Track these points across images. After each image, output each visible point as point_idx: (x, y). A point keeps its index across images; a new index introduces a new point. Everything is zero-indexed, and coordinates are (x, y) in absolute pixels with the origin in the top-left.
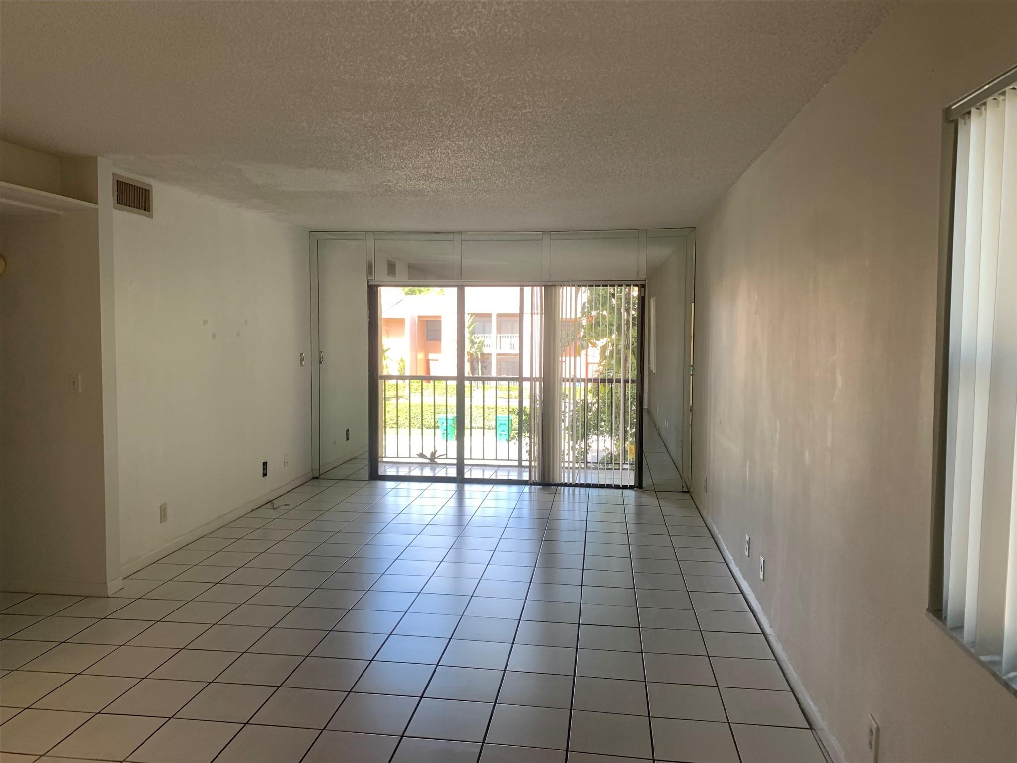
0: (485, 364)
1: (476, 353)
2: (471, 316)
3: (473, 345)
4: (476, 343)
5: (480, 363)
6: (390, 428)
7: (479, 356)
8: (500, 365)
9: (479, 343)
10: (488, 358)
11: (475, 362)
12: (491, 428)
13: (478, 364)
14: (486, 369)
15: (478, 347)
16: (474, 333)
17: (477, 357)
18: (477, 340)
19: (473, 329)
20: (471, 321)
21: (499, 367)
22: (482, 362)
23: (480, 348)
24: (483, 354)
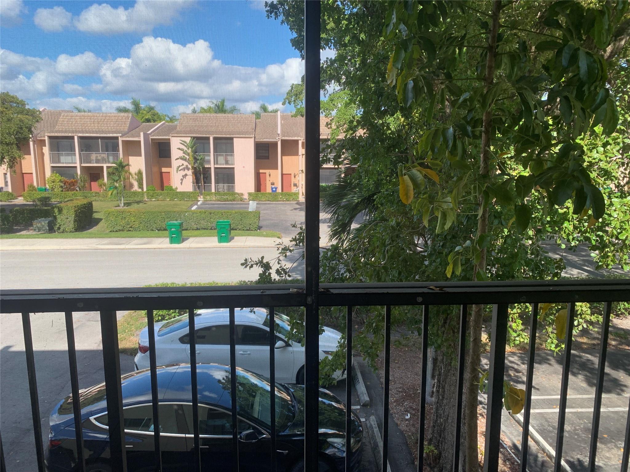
0: (206, 176)
1: (199, 167)
2: (193, 139)
3: (196, 161)
4: (198, 160)
5: (202, 175)
6: (127, 231)
7: (201, 169)
8: (218, 176)
9: (201, 160)
10: (208, 171)
11: (198, 175)
12: (213, 228)
13: (201, 176)
14: (207, 179)
15: (200, 163)
16: (196, 152)
17: (200, 170)
18: (199, 158)
19: (196, 149)
20: (193, 143)
21: (217, 177)
22: (204, 174)
23: (202, 164)
24: (204, 168)
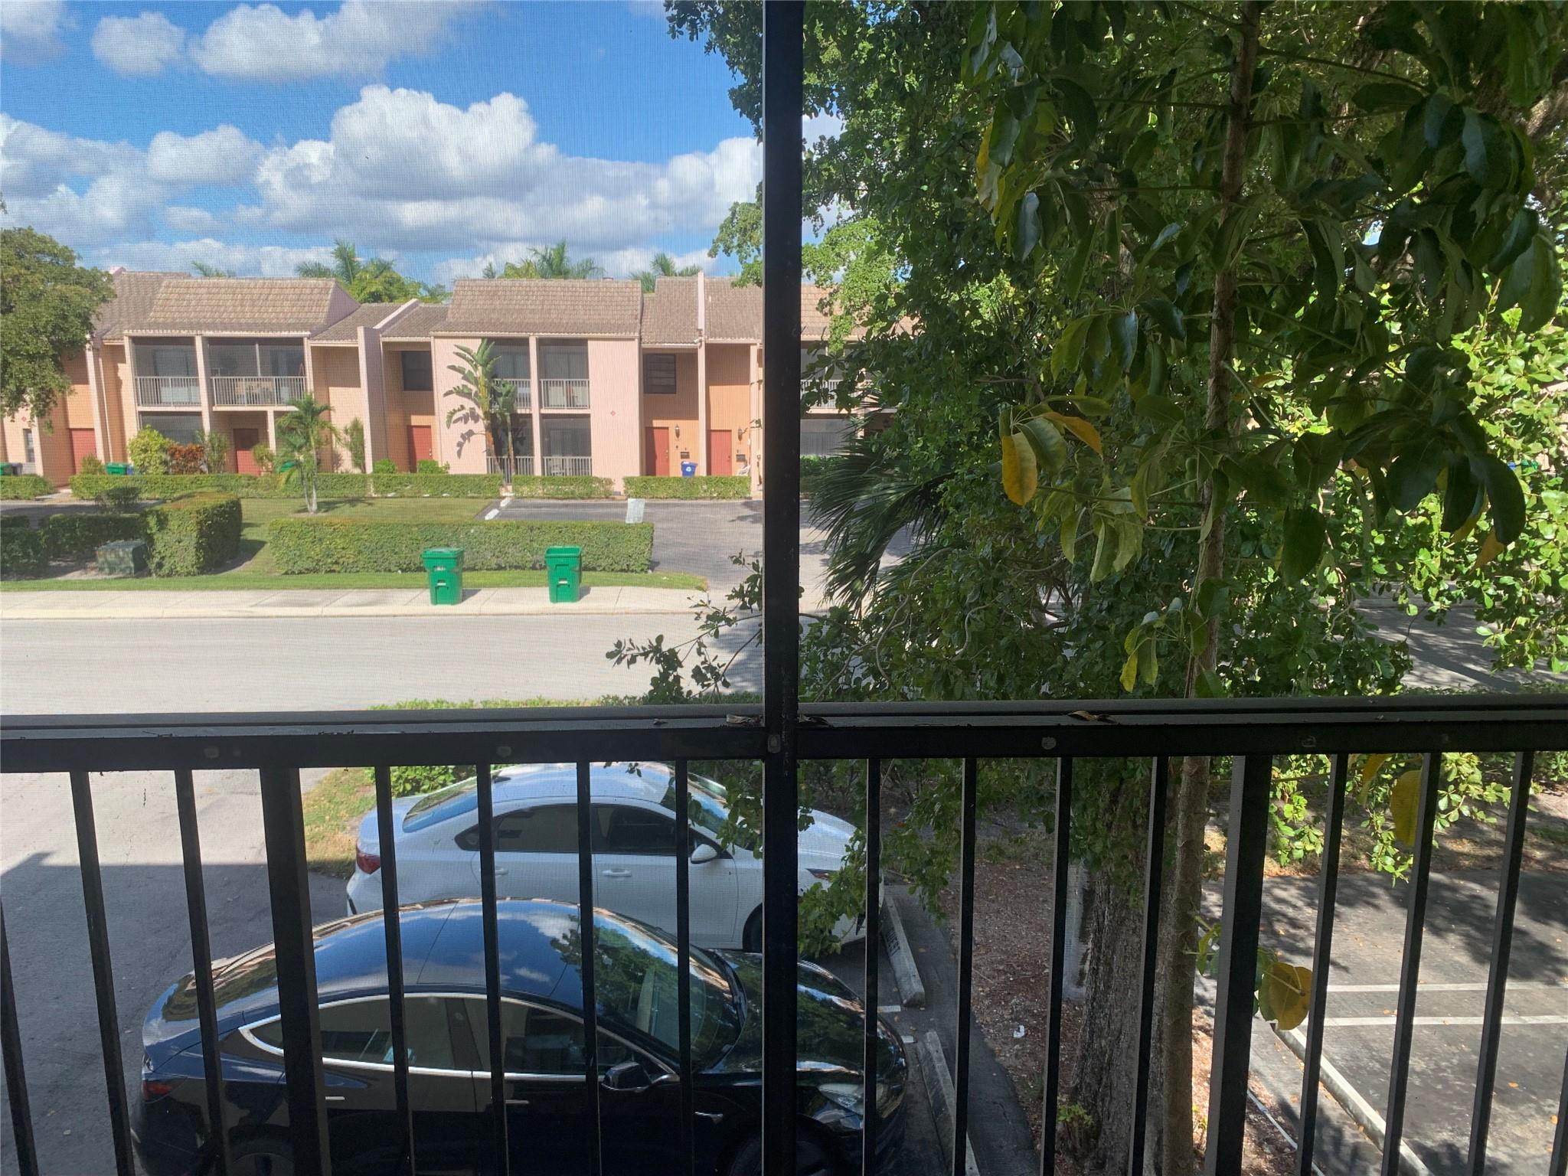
0: (520, 436)
1: (502, 414)
2: (488, 343)
3: (495, 399)
4: (500, 395)
5: (510, 434)
6: (327, 572)
7: (509, 418)
8: (549, 436)
9: (506, 395)
10: (525, 422)
11: (500, 432)
12: (537, 566)
13: (507, 435)
14: (522, 444)
15: (504, 402)
16: (496, 376)
17: (505, 422)
18: (503, 390)
19: (495, 367)
20: (487, 352)
22: (515, 431)
23: (509, 406)
24: (515, 416)
